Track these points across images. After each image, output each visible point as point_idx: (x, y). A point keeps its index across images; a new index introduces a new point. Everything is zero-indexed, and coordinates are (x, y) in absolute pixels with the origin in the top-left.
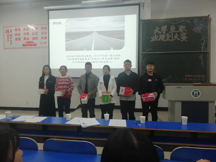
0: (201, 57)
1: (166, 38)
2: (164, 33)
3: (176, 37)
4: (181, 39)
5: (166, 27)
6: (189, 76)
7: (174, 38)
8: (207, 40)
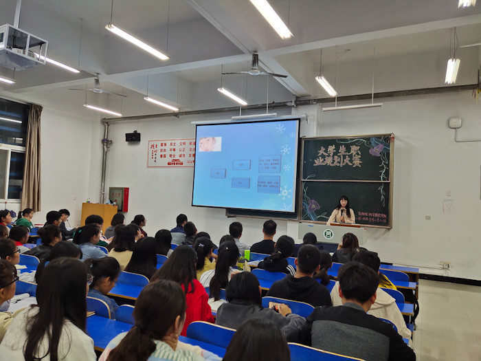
0: (381, 189)
1: (334, 161)
2: (331, 155)
3: (347, 160)
4: (354, 164)
5: (334, 147)
6: (363, 214)
7: (344, 162)
8: (388, 165)
